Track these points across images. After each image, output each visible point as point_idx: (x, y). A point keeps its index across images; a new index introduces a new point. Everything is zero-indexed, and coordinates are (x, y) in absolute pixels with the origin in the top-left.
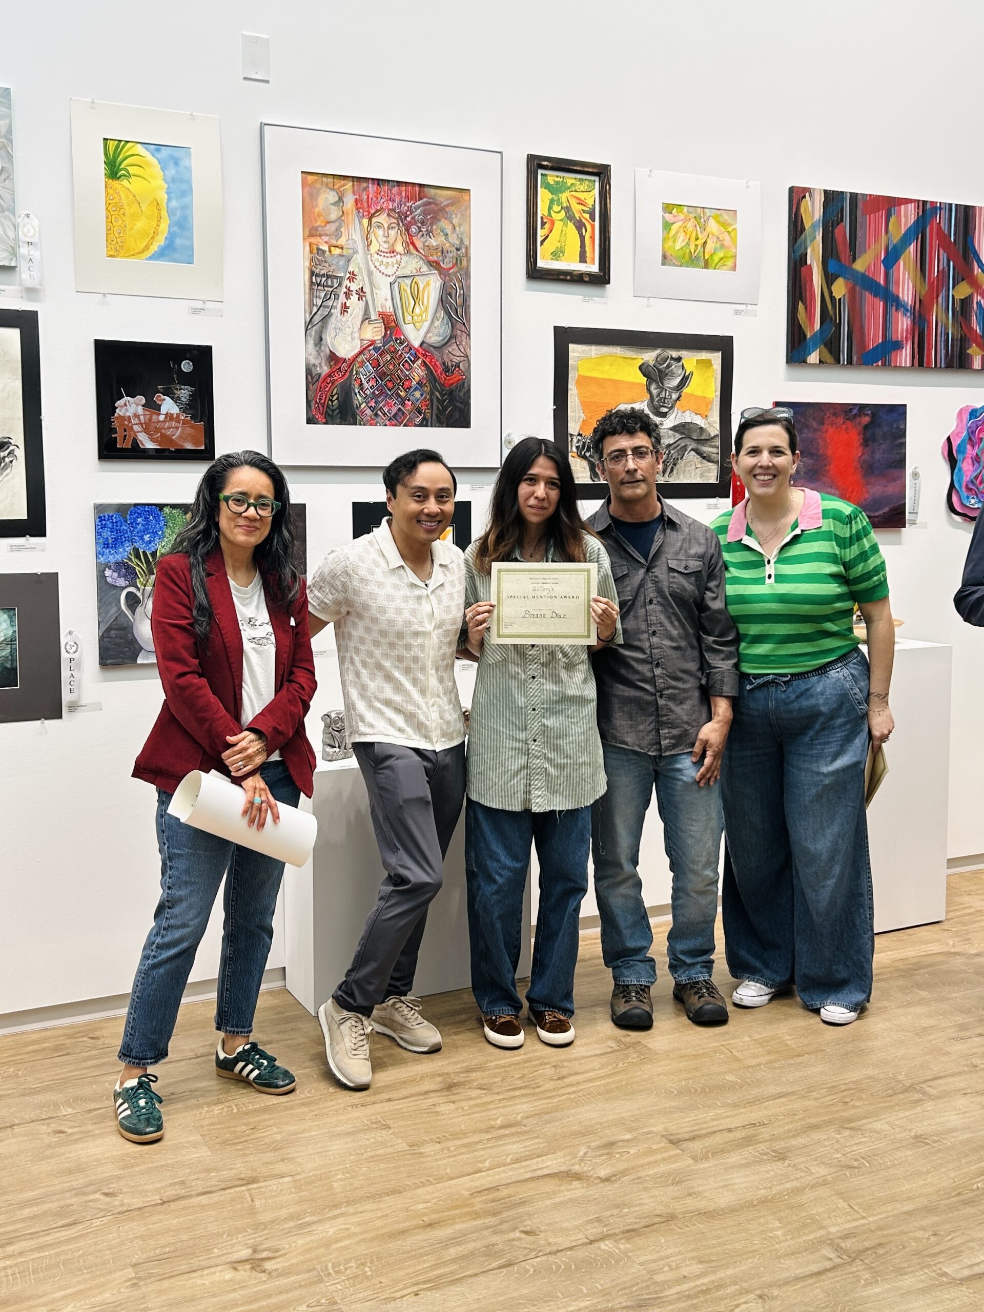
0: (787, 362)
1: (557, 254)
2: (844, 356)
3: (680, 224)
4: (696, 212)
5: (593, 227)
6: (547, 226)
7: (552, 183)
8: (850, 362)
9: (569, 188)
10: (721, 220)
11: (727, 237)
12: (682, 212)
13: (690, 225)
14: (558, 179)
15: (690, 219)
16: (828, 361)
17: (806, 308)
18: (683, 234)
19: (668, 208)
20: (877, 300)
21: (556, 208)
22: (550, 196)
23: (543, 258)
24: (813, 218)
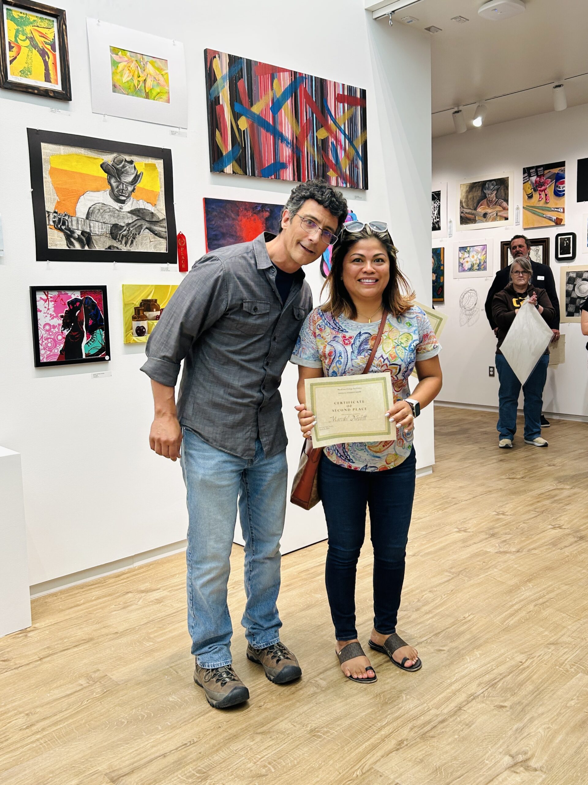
0: (211, 171)
1: (24, 73)
2: (249, 170)
3: (125, 63)
4: (137, 57)
5: (54, 56)
6: (14, 49)
7: (17, 17)
8: (253, 174)
9: (32, 23)
10: (156, 65)
11: (160, 77)
12: (126, 55)
13: (133, 65)
14: (22, 15)
15: (132, 61)
16: (239, 173)
17: (221, 134)
18: (128, 71)
19: (115, 50)
20: (268, 134)
21: (21, 37)
22: (16, 27)
23: (13, 74)
24: (222, 72)
